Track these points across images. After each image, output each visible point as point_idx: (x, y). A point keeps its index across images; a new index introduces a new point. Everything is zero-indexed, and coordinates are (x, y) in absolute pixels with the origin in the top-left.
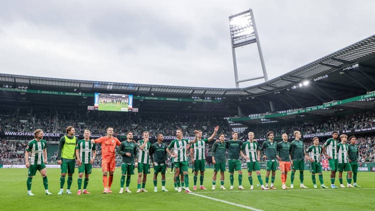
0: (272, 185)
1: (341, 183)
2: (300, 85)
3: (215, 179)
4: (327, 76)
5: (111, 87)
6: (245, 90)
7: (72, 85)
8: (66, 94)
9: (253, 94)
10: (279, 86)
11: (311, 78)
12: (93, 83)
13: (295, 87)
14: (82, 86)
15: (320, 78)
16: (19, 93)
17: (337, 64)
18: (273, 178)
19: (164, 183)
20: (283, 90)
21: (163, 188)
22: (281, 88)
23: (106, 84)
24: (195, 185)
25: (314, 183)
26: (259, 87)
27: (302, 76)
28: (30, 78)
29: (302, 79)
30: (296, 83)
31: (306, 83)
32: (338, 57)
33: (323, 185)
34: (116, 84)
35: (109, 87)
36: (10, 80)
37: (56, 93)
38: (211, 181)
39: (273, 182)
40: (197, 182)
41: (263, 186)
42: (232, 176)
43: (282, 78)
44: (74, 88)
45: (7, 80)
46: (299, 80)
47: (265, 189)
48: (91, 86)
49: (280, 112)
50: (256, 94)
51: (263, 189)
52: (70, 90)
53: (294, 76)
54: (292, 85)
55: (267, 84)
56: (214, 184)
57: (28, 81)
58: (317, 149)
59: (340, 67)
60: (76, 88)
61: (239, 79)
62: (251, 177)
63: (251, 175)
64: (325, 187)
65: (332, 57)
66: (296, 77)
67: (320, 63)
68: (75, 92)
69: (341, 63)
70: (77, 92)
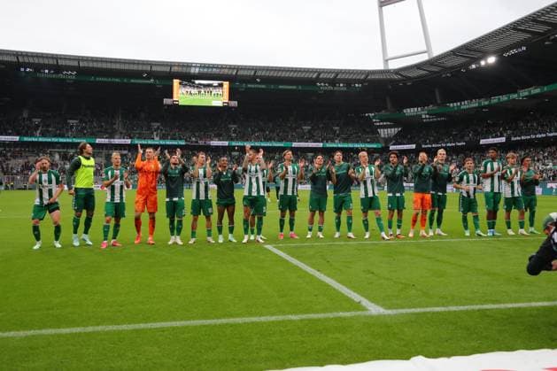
0: (398, 232)
1: (509, 228)
2: (483, 63)
3: (311, 222)
4: (524, 48)
5: (197, 70)
6: (397, 72)
7: (140, 68)
8: (132, 81)
9: (409, 78)
10: (449, 64)
11: (499, 53)
12: (171, 65)
13: (474, 66)
14: (154, 69)
15: (512, 52)
16: (64, 80)
17: (541, 29)
18: (400, 221)
19: (231, 230)
20: (455, 71)
21: (230, 237)
22: (452, 68)
23: (189, 65)
24: (281, 231)
25: (466, 227)
26: (418, 66)
27: (485, 48)
28: (79, 59)
29: (485, 55)
30: (477, 60)
31: (492, 60)
32: (542, 19)
33: (479, 232)
34: (204, 66)
35: (194, 71)
36: (51, 62)
37: (118, 80)
38: (307, 225)
39: (399, 227)
40: (285, 227)
41: (383, 234)
42: (338, 218)
43: (454, 52)
44: (143, 72)
45: (46, 62)
46: (480, 55)
47: (386, 238)
48: (168, 69)
49: (451, 105)
50: (415, 78)
51: (384, 238)
52: (138, 74)
53: (472, 50)
54: (469, 63)
55: (431, 62)
56: (310, 230)
57: (76, 64)
58: (471, 176)
59: (546, 33)
60: (146, 72)
61: (390, 55)
62: (366, 220)
63: (366, 216)
64: (482, 234)
65: (534, 19)
66: (475, 51)
67: (515, 29)
68: (144, 78)
69: (546, 28)
70: (148, 78)
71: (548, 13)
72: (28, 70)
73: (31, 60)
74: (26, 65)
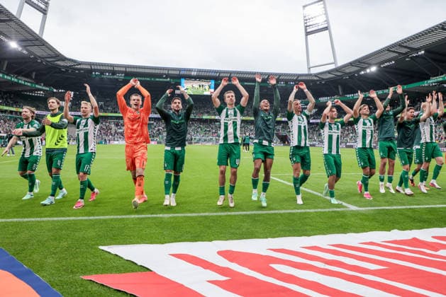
2: (368, 71)
4: (393, 62)
5: (195, 74)
6: (316, 75)
7: (162, 72)
8: (157, 80)
9: (323, 79)
10: (347, 71)
11: (379, 64)
12: (180, 70)
13: (362, 73)
14: (170, 72)
15: (386, 64)
16: (117, 79)
17: (404, 50)
20: (352, 75)
22: (350, 73)
23: (190, 70)
26: (329, 72)
27: (370, 62)
28: (126, 67)
29: (370, 65)
30: (364, 69)
31: (374, 69)
32: (405, 44)
34: (200, 71)
35: (194, 73)
36: (110, 68)
37: (148, 79)
43: (351, 64)
44: (163, 74)
45: (107, 68)
46: (366, 65)
48: (178, 72)
49: (348, 96)
50: (327, 79)
52: (160, 76)
53: (362, 62)
54: (360, 71)
55: (337, 70)
57: (124, 69)
59: (406, 53)
60: (165, 74)
61: (311, 65)
65: (400, 44)
66: (364, 63)
67: (388, 50)
68: (164, 78)
69: (407, 50)
70: (166, 78)
71: (408, 41)
72: (97, 73)
73: (99, 68)
74: (95, 70)
